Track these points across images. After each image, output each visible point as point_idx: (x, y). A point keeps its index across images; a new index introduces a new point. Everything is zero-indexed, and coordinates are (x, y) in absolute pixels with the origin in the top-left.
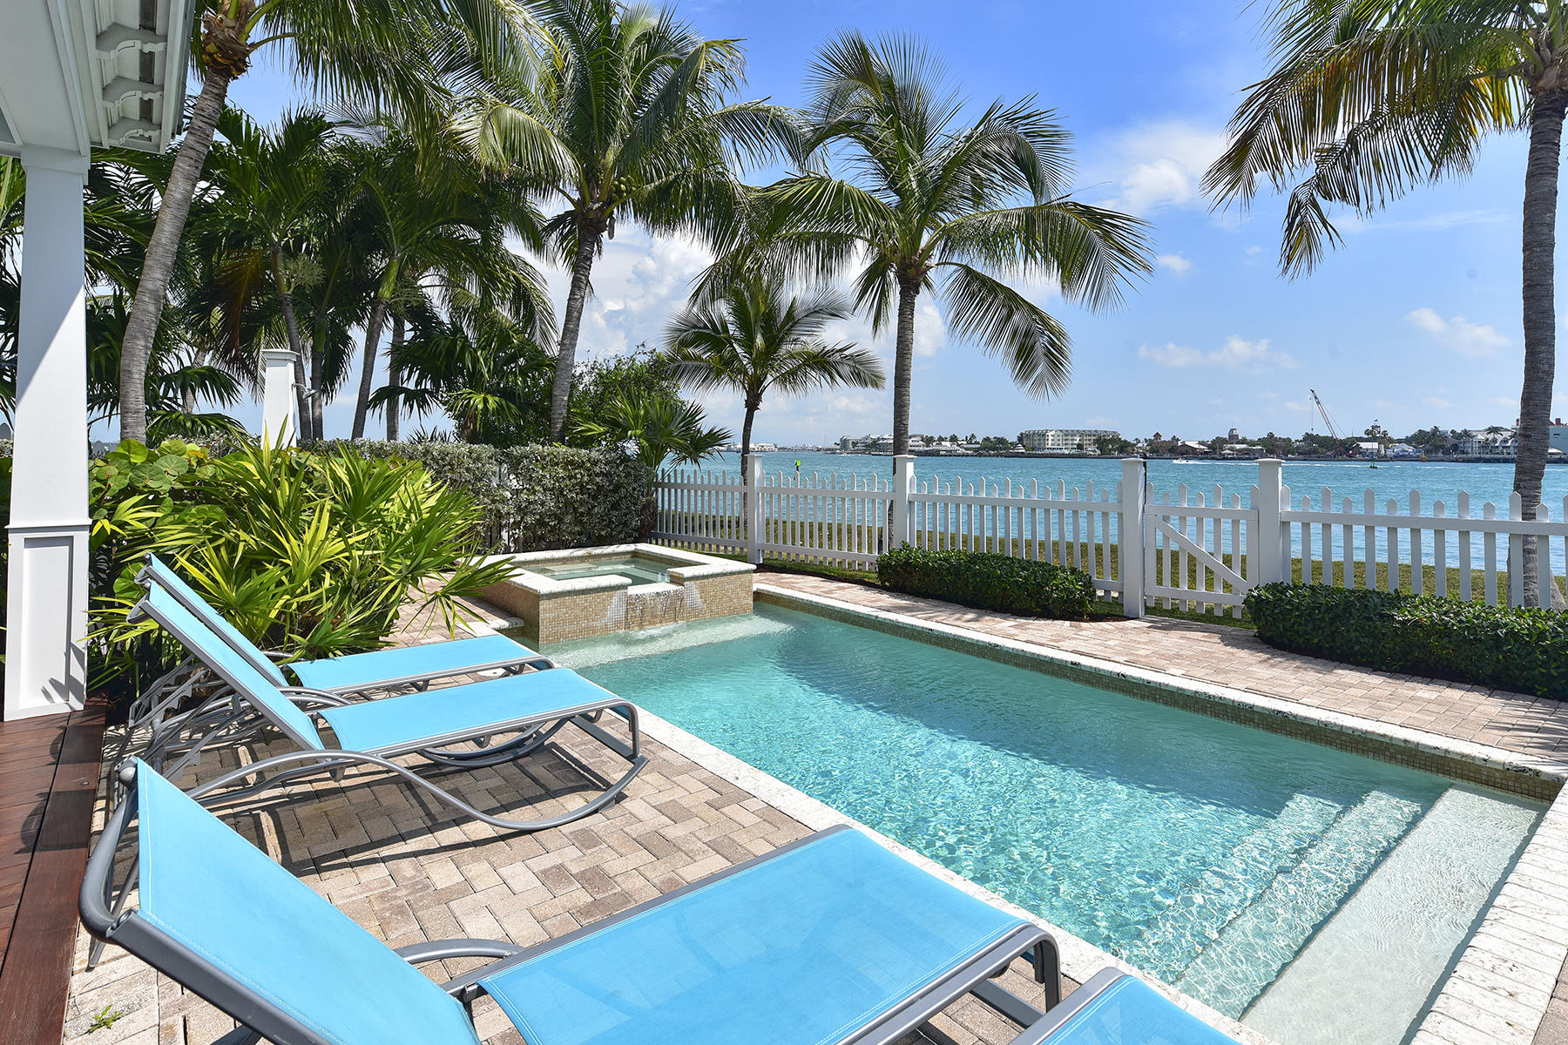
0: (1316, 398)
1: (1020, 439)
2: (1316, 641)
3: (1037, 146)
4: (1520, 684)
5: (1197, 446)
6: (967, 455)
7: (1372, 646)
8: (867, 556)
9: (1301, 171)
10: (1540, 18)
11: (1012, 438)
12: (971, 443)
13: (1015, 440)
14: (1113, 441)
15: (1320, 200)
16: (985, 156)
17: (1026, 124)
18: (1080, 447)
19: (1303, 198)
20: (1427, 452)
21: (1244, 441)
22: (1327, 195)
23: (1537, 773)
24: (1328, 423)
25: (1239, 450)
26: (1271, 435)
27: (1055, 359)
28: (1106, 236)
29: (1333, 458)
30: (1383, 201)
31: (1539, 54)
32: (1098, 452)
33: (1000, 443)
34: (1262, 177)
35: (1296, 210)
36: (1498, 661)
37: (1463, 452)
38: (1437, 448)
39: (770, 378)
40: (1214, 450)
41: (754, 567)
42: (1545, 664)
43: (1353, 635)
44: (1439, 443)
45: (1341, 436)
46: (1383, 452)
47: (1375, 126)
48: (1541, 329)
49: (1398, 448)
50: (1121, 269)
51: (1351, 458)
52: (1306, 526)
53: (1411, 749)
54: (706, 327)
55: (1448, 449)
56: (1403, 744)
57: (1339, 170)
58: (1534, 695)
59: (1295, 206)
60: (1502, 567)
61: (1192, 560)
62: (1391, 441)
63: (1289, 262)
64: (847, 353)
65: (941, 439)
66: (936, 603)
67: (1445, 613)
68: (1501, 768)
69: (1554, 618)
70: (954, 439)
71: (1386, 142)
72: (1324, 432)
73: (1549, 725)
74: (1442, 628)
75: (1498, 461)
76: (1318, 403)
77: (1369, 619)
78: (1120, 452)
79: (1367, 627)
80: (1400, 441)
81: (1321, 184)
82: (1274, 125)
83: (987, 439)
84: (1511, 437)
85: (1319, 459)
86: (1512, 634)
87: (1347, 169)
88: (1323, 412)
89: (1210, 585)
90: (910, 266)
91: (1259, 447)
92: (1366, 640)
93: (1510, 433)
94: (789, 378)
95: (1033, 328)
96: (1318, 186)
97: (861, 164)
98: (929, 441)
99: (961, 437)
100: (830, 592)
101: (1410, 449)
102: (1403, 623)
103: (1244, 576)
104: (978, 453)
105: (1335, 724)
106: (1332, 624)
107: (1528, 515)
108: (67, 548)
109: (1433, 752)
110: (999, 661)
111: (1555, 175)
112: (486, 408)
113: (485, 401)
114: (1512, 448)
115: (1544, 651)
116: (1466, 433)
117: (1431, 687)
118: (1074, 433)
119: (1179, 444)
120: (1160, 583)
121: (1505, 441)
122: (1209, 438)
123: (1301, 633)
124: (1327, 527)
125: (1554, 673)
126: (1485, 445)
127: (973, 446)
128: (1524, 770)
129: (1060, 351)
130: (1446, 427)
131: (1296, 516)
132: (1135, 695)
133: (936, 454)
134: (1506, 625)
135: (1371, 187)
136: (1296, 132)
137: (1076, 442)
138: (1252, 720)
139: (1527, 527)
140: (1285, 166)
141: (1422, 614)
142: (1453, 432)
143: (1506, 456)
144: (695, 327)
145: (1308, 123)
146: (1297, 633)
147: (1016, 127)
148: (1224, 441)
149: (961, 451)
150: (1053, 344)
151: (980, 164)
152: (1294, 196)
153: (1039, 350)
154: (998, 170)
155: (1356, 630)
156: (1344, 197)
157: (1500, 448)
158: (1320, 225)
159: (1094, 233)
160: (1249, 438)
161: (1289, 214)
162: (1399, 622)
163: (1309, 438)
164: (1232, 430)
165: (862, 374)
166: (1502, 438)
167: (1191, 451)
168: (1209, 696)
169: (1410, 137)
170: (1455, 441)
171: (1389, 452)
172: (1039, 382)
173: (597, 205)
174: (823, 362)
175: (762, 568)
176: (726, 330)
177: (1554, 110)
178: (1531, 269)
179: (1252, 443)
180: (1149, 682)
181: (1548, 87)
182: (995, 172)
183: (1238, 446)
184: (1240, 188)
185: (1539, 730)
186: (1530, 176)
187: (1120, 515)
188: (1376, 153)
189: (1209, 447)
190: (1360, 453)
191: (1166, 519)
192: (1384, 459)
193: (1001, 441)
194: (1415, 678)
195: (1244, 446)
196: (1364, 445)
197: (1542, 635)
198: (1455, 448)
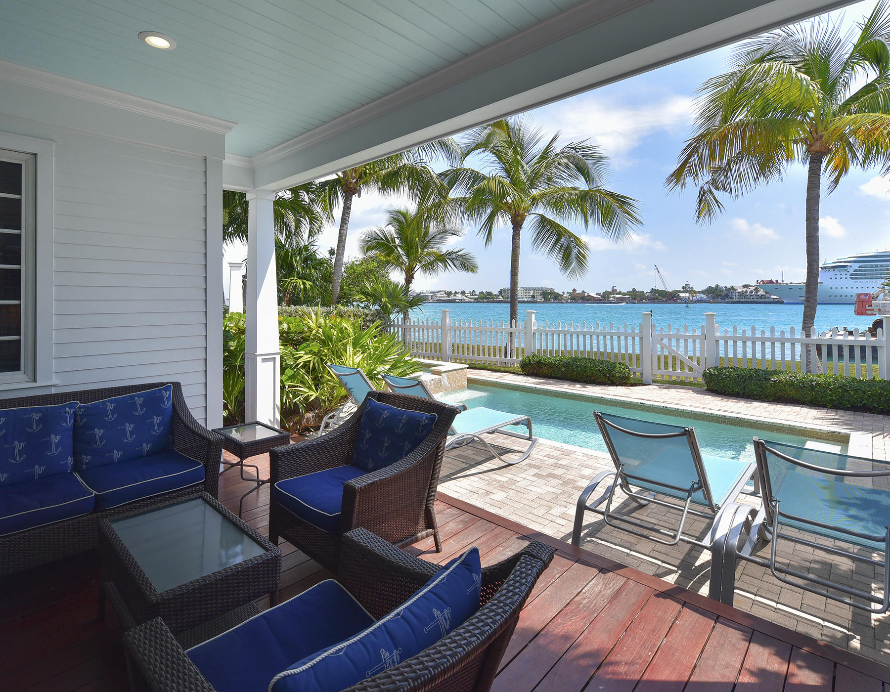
0: (657, 269)
1: (501, 292)
2: (737, 390)
3: (589, 162)
4: (821, 404)
5: (595, 296)
6: (471, 302)
7: (761, 391)
8: (516, 361)
9: (705, 177)
10: (811, 119)
11: (495, 292)
12: (473, 295)
13: (497, 293)
14: (551, 293)
15: (713, 190)
16: (559, 164)
17: (583, 151)
18: (533, 297)
19: (705, 188)
20: (713, 298)
21: (620, 293)
22: (717, 188)
23: (839, 433)
24: (663, 283)
25: (618, 298)
26: (634, 290)
27: (581, 260)
28: (621, 207)
29: (666, 302)
30: (742, 193)
31: (812, 135)
32: (543, 300)
33: (489, 295)
34: (689, 180)
35: (702, 194)
36: (813, 395)
37: (731, 298)
38: (718, 296)
39: (417, 267)
40: (604, 298)
41: (467, 366)
42: (831, 395)
43: (754, 387)
44: (719, 293)
45: (670, 290)
46: (691, 298)
47: (739, 158)
48: (813, 255)
49: (699, 296)
50: (629, 223)
51: (675, 302)
52: (726, 342)
53: (791, 428)
54: (382, 238)
55: (724, 296)
56: (788, 426)
57: (722, 177)
58: (827, 408)
59: (702, 192)
60: (798, 358)
61: (674, 358)
62: (695, 292)
63: (699, 217)
64: (459, 253)
65: (456, 293)
66: (557, 380)
67: (791, 377)
68: (826, 432)
69: (832, 378)
70: (463, 293)
71: (744, 166)
72: (661, 288)
73: (836, 417)
74: (790, 383)
75: (748, 302)
76: (658, 272)
77: (760, 380)
78: (555, 299)
79: (759, 384)
80: (699, 292)
81: (714, 182)
82: (696, 157)
83: (482, 293)
84: (754, 290)
85: (659, 302)
86: (818, 384)
87: (726, 177)
88: (661, 277)
89: (682, 369)
90: (518, 216)
91: (628, 296)
92: (759, 389)
93: (754, 288)
94: (429, 267)
95: (570, 245)
96: (712, 184)
97: (493, 165)
98: (449, 294)
99: (467, 291)
100: (501, 377)
101: (705, 297)
102: (774, 381)
103: (698, 364)
104: (477, 301)
105: (761, 421)
106: (744, 383)
107: (808, 336)
108: (272, 363)
109: (800, 428)
110: (603, 404)
111: (819, 188)
112: (305, 287)
113: (304, 284)
114: (755, 296)
115: (831, 390)
116: (732, 288)
117: (787, 406)
118: (529, 289)
119: (586, 295)
120: (659, 368)
121: (751, 292)
122: (602, 292)
123: (730, 387)
124: (735, 342)
125: (834, 398)
126: (742, 294)
127: (474, 297)
128: (834, 432)
129: (584, 257)
130: (722, 285)
131: (722, 338)
132: (671, 415)
133: (453, 301)
134: (815, 380)
135: (737, 186)
136: (706, 160)
137: (531, 294)
138: (725, 422)
139: (808, 341)
140: (699, 175)
141: (782, 377)
142: (726, 287)
143: (752, 300)
144: (376, 239)
145: (712, 157)
146: (729, 387)
147: (578, 152)
148: (610, 293)
149: (467, 300)
150: (580, 252)
151: (556, 167)
152: (702, 188)
153: (573, 256)
154: (566, 171)
155: (755, 385)
156: (724, 189)
157: (749, 296)
158: (714, 202)
159: (615, 205)
160: (622, 291)
161: (699, 196)
162: (772, 381)
163: (653, 291)
164: (613, 287)
165: (466, 265)
166: (750, 290)
167: (592, 299)
168: (706, 413)
169: (756, 167)
170: (726, 292)
171: (694, 298)
172: (573, 272)
173: (354, 181)
174: (443, 259)
175: (471, 367)
176: (394, 241)
177: (818, 160)
178: (810, 229)
179: (624, 294)
180: (678, 409)
181: (815, 150)
182: (564, 172)
183: (618, 296)
184: (680, 184)
185: (834, 419)
186: (809, 188)
187: (641, 339)
188: (739, 170)
189: (602, 296)
190: (680, 299)
191: (662, 339)
192: (692, 302)
193: (490, 294)
194: (779, 404)
195: (620, 296)
196: (682, 295)
197: (829, 384)
198: (727, 296)
